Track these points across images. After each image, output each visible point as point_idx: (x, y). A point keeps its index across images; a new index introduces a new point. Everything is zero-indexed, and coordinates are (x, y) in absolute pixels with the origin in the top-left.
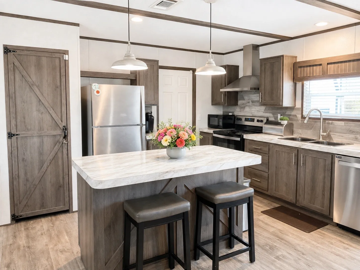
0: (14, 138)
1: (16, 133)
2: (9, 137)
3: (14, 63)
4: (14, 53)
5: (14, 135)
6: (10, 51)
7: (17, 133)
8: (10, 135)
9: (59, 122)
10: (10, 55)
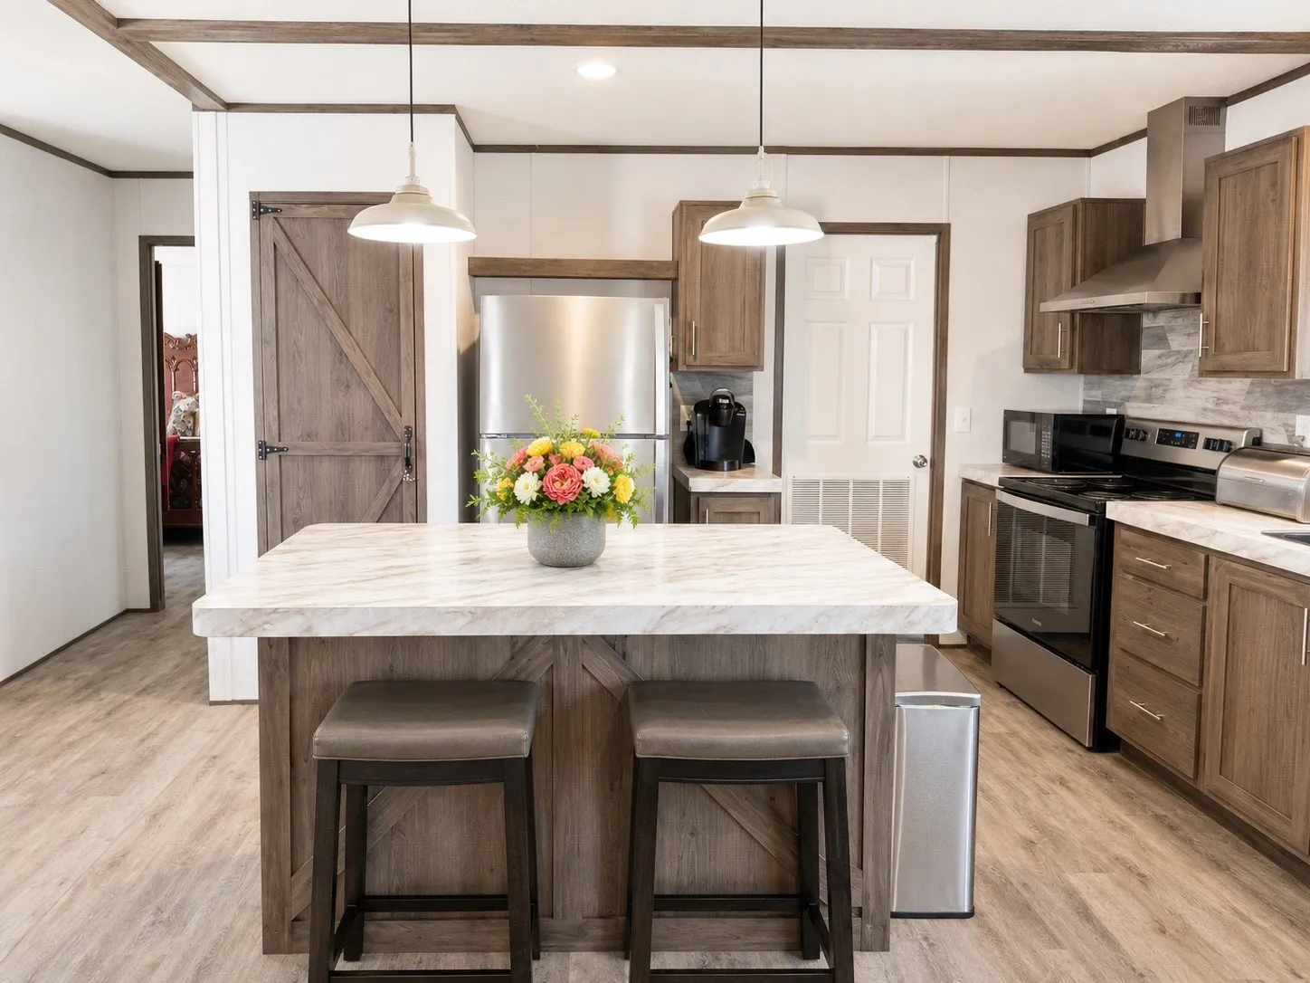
0: (273, 457)
1: (276, 444)
2: (260, 454)
3: (275, 245)
4: (276, 215)
5: (272, 450)
6: (266, 211)
7: (281, 445)
8: (264, 450)
9: (393, 416)
10: (268, 221)
